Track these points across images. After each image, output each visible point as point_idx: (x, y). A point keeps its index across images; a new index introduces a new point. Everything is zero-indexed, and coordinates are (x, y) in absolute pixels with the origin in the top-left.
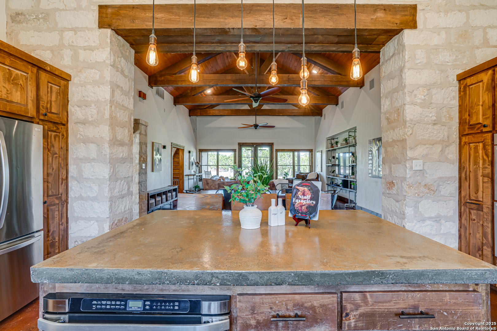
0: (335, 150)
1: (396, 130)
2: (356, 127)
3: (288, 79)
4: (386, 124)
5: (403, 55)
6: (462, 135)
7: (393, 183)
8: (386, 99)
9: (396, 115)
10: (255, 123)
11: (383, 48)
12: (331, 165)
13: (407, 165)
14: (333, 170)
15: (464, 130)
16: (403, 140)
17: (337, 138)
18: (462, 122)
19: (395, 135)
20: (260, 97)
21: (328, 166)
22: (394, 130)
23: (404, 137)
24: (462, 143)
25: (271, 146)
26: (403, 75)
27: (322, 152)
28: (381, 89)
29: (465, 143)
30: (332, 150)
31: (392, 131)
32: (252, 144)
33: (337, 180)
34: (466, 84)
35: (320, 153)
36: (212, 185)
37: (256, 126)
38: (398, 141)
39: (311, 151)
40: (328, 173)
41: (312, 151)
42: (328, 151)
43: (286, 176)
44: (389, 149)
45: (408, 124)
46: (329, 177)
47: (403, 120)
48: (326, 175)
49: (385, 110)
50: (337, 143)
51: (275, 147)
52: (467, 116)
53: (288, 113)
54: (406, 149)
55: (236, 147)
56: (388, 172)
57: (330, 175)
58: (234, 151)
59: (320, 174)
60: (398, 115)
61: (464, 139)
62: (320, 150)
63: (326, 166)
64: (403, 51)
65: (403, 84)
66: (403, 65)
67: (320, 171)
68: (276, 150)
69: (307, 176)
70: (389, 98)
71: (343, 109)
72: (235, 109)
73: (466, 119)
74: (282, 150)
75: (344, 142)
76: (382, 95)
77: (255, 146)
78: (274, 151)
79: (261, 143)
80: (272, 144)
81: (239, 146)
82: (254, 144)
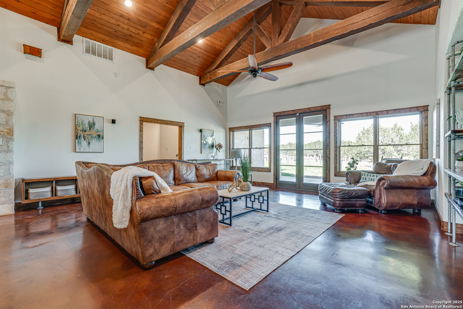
25: (325, 111)
32: (293, 113)
39: (422, 109)
41: (427, 110)
51: (333, 113)
55: (272, 120)
58: (268, 125)
68: (335, 116)
69: (395, 166)
74: (347, 115)
77: (298, 114)
78: (332, 118)
79: (308, 108)
80: (328, 107)
81: (275, 117)
82: (295, 112)
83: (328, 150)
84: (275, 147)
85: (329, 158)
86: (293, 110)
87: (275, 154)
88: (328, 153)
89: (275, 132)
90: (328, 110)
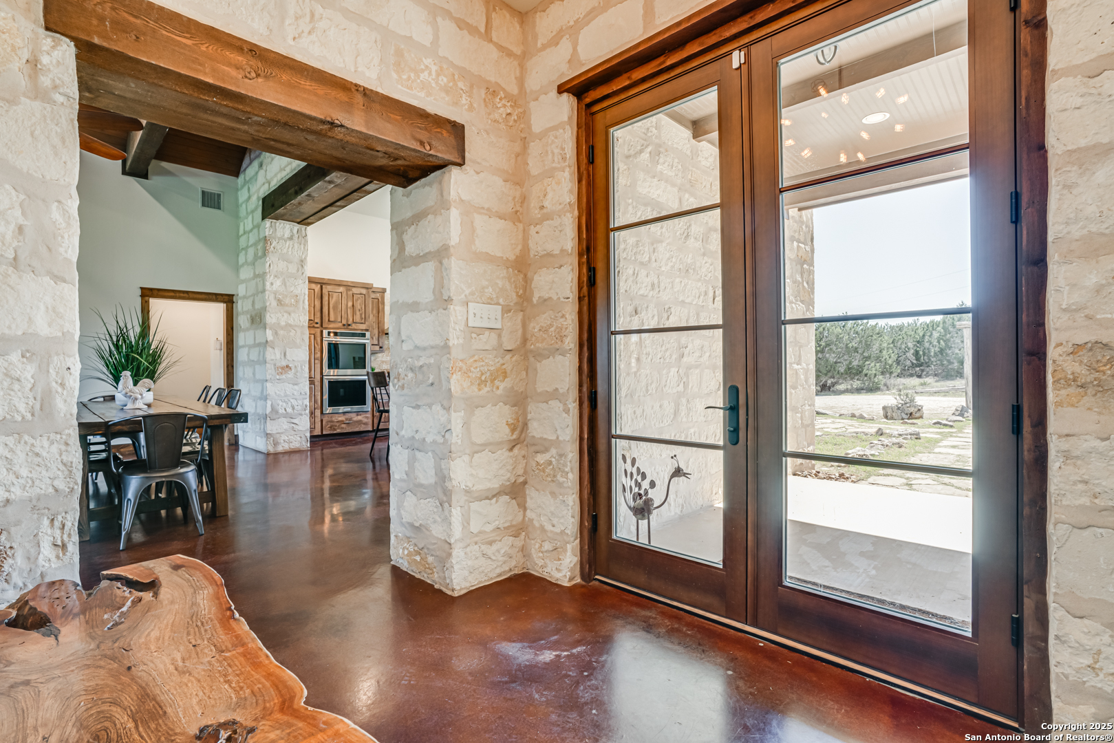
1: (293, 315)
4: (276, 305)
5: (304, 248)
7: (287, 366)
8: (276, 279)
9: (293, 300)
19: (291, 320)
22: (291, 314)
28: (266, 261)
31: (286, 315)
38: (296, 326)
44: (281, 332)
47: (303, 308)
49: (274, 289)
56: (278, 356)
60: (297, 302)
64: (305, 245)
66: (303, 257)
70: (281, 279)
76: (268, 270)
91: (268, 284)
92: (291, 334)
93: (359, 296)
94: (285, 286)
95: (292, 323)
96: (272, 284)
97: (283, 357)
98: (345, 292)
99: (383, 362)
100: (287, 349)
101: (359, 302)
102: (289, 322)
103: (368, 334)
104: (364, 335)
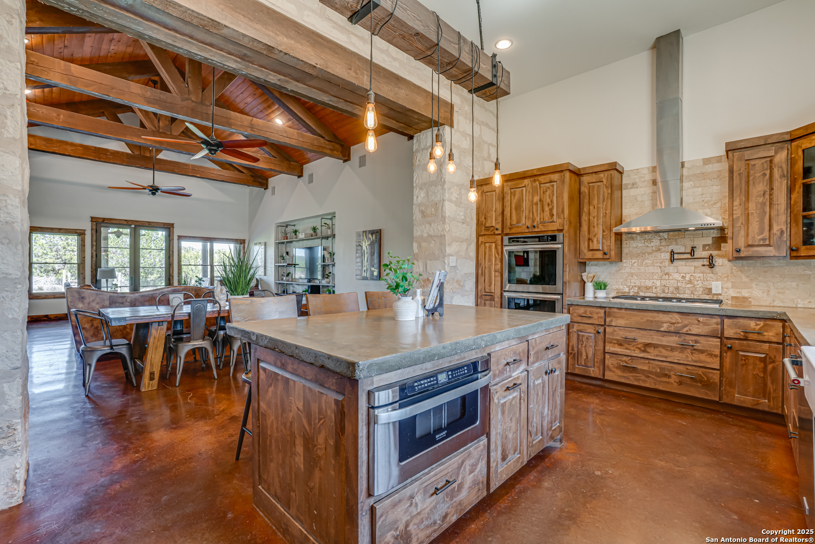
0: (291, 242)
1: (433, 225)
2: (335, 213)
3: (252, 124)
4: (420, 217)
6: (479, 235)
8: (421, 190)
9: (433, 209)
10: (151, 184)
11: (419, 134)
12: (285, 264)
13: (446, 261)
14: (288, 272)
15: (481, 231)
16: (441, 236)
17: (294, 225)
18: (479, 223)
19: (432, 230)
20: (220, 147)
21: (279, 266)
22: (431, 225)
23: (442, 233)
24: (480, 243)
25: (170, 228)
26: (443, 171)
27: (265, 245)
28: (413, 177)
29: (482, 242)
30: (287, 242)
31: (427, 226)
32: (125, 223)
33: (293, 287)
34: (483, 190)
35: (263, 247)
36: (93, 301)
37: (154, 190)
38: (435, 236)
39: (241, 241)
40: (279, 276)
41: (245, 243)
42: (279, 243)
43: (200, 284)
44: (424, 244)
45: (447, 221)
46: (279, 283)
47: (442, 215)
48: (275, 280)
49: (419, 202)
50: (295, 232)
51: (177, 232)
52: (483, 219)
53: (212, 175)
54: (445, 244)
55: (87, 226)
56: (421, 269)
57: (282, 280)
58: (81, 233)
59: (261, 279)
60: (436, 210)
61: (481, 239)
62: (263, 241)
63: (275, 266)
65: (443, 180)
67: (263, 274)
68: (179, 236)
70: (425, 190)
71: (311, 184)
72: (95, 147)
73: (483, 221)
75: (312, 232)
76: (415, 185)
77: (133, 226)
78: (176, 238)
79: (148, 222)
80: (172, 225)
81: (95, 223)
82: (130, 223)
83: (171, 269)
84: (94, 262)
85: (173, 277)
86: (126, 220)
87: (94, 272)
88: (171, 271)
89: (95, 243)
90: (171, 229)
91: (415, 198)
92: (431, 245)
93: (548, 185)
94: (428, 198)
95: (432, 234)
96: (417, 197)
97: (425, 271)
98: (530, 185)
99: (632, 275)
100: (428, 261)
101: (548, 193)
102: (430, 233)
103: (560, 237)
104: (554, 238)
